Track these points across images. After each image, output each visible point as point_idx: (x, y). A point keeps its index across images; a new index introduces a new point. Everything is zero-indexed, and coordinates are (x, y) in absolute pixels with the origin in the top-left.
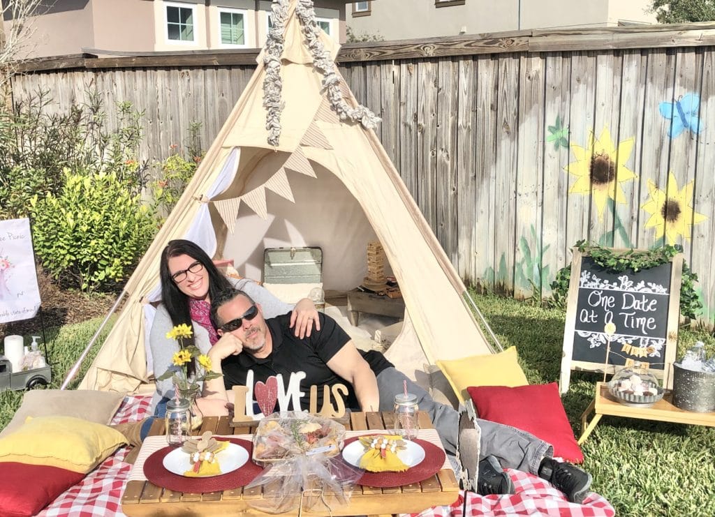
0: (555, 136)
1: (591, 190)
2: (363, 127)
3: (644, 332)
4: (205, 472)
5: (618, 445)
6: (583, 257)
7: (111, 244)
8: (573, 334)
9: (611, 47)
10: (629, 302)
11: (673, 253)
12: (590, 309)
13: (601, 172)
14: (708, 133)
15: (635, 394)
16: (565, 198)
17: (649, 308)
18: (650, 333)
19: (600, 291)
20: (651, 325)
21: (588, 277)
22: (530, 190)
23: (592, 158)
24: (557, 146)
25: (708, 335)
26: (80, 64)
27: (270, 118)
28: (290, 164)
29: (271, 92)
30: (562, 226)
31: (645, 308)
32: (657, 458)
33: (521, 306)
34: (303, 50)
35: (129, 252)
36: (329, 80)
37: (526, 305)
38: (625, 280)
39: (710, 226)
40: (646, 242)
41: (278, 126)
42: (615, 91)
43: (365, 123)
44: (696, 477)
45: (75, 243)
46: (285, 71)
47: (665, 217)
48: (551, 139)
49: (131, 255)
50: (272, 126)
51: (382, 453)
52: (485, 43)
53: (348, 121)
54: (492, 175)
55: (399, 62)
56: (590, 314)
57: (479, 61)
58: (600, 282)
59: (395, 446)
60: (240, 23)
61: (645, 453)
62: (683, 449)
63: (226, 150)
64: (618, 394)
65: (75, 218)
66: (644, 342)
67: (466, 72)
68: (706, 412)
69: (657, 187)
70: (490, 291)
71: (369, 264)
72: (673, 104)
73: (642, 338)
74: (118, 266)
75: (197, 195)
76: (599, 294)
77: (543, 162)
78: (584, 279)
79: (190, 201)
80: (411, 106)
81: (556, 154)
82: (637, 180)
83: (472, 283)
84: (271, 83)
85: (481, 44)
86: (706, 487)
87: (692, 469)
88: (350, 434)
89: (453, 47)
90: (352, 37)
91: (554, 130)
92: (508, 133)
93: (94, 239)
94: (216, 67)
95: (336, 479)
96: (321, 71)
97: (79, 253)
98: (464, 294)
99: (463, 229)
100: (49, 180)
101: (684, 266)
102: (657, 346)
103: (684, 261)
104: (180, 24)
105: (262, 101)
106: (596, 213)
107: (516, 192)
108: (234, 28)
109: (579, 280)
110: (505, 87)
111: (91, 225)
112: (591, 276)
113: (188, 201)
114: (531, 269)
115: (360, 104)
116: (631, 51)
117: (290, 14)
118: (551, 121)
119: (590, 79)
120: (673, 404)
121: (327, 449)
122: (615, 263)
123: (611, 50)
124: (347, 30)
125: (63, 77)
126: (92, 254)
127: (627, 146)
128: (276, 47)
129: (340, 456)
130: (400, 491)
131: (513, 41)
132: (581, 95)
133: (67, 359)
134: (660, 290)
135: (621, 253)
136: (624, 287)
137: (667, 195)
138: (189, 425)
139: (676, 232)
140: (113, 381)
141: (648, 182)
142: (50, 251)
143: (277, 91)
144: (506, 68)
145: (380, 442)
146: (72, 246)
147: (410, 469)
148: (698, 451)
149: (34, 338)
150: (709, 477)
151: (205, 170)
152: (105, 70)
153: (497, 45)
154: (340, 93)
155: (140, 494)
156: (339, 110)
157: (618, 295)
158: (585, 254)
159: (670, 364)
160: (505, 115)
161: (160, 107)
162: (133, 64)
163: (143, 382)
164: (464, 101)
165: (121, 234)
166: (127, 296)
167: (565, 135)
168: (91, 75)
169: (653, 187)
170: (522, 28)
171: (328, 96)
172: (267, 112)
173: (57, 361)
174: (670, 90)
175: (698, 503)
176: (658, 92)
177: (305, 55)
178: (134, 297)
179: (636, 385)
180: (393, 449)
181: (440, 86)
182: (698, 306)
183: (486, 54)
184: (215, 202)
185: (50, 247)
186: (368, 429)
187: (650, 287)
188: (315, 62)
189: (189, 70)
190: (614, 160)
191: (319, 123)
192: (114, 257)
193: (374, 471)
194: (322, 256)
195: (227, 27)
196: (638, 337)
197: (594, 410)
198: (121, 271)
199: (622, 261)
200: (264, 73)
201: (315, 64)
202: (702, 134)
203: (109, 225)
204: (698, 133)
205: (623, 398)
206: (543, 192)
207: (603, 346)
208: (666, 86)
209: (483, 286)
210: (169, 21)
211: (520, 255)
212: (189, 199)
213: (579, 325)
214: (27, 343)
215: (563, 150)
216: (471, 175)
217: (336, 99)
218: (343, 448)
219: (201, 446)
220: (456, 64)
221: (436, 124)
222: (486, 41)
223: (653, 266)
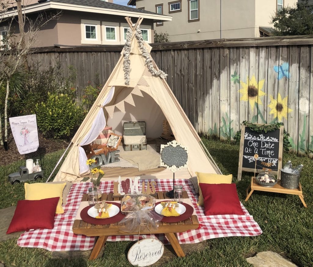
0: (234, 79)
1: (248, 99)
2: (161, 78)
3: (270, 156)
4: (103, 216)
5: (260, 202)
6: (245, 127)
7: (66, 121)
8: (242, 157)
9: (255, 45)
10: (264, 145)
11: (280, 126)
12: (249, 147)
13: (252, 92)
14: (293, 78)
15: (266, 182)
16: (239, 102)
17: (271, 147)
18: (272, 157)
19: (252, 140)
20: (272, 154)
21: (248, 135)
22: (225, 99)
23: (249, 87)
24: (235, 83)
25: (295, 155)
26: (53, 50)
27: (126, 75)
28: (133, 92)
29: (126, 65)
30: (238, 112)
31: (270, 147)
32: (275, 207)
33: (223, 144)
34: (138, 50)
35: (72, 124)
36: (148, 60)
37: (225, 143)
38: (262, 136)
39: (294, 114)
40: (270, 120)
41: (129, 78)
42: (257, 61)
43: (161, 76)
44: (290, 215)
45: (52, 121)
46: (132, 58)
47: (277, 110)
48: (232, 80)
49: (73, 125)
50: (127, 78)
51: (170, 209)
52: (207, 44)
53: (155, 75)
54: (210, 93)
55: (174, 50)
56: (249, 149)
57: (205, 50)
58: (252, 137)
59: (174, 206)
60: (113, 31)
61: (270, 205)
62: (285, 203)
63: (109, 87)
64: (260, 182)
65: (52, 112)
66: (270, 160)
67: (199, 54)
68: (293, 189)
69: (274, 98)
70: (211, 138)
71: (164, 128)
72: (279, 67)
73: (269, 158)
74: (68, 130)
75: (99, 105)
76: (252, 142)
77: (230, 88)
78: (246, 136)
79: (96, 107)
80: (179, 67)
81: (235, 85)
82: (266, 95)
83: (203, 134)
84: (126, 62)
85: (205, 44)
86: (294, 219)
87: (289, 212)
88: (158, 201)
89: (194, 45)
90: (156, 34)
91: (234, 76)
92: (216, 77)
93: (59, 120)
94: (105, 52)
95: (153, 220)
96: (145, 57)
97: (53, 125)
98: (200, 142)
99: (200, 114)
100: (42, 97)
101: (284, 130)
102: (274, 162)
103: (284, 129)
104: (91, 32)
105: (123, 69)
106: (251, 108)
107: (219, 100)
108: (111, 33)
109: (244, 136)
110: (215, 60)
111: (58, 114)
112: (249, 134)
113: (95, 107)
114: (226, 129)
115: (159, 69)
116: (262, 47)
117: (133, 36)
118: (232, 73)
119: (247, 57)
120: (281, 186)
121: (149, 208)
122: (258, 130)
123: (254, 46)
124: (154, 32)
125: (47, 55)
126: (58, 125)
127: (262, 83)
128: (128, 49)
129: (153, 210)
130: (176, 224)
131: (217, 43)
132: (243, 63)
133: (49, 167)
134: (276, 140)
135: (260, 126)
136: (261, 139)
137: (277, 101)
138: (97, 197)
139: (281, 116)
140: (67, 177)
141: (270, 96)
142: (43, 124)
143: (128, 65)
144: (215, 52)
145: (169, 205)
146: (51, 122)
147: (181, 215)
148: (291, 204)
149: (37, 160)
150: (295, 215)
151: (101, 96)
152: (63, 52)
153: (211, 44)
154: (152, 65)
155: (79, 225)
156: (152, 72)
157: (259, 142)
158: (246, 126)
159: (279, 170)
160: (215, 70)
161: (84, 66)
162: (73, 50)
163: (78, 177)
164: (199, 65)
165: (69, 117)
166: (72, 143)
167: (238, 78)
168: (57, 54)
169: (272, 98)
170: (222, 38)
171: (148, 66)
172: (125, 73)
173: (45, 168)
174: (278, 62)
175: (291, 226)
176: (273, 62)
177: (139, 51)
178: (75, 144)
179: (266, 178)
180: (174, 207)
181: (190, 60)
182: (290, 146)
183: (207, 48)
184: (105, 107)
185: (43, 123)
186: (164, 199)
187: (272, 139)
188: (142, 54)
189: (95, 53)
190: (257, 88)
191: (145, 77)
192: (67, 126)
193: (167, 216)
194: (146, 125)
195: (108, 33)
196: (267, 158)
197: (251, 188)
198: (69, 132)
199: (260, 129)
200: (124, 58)
201: (143, 55)
202: (290, 78)
203: (65, 114)
204: (289, 78)
205: (262, 183)
206: (230, 100)
207: (254, 162)
208: (276, 60)
209: (208, 136)
210: (86, 31)
211: (222, 124)
212: (96, 106)
213: (245, 154)
214: (35, 161)
215: (237, 84)
216: (202, 93)
217: (150, 67)
218: (155, 207)
219: (102, 206)
220: (196, 51)
221: (188, 73)
222: (207, 43)
223: (272, 131)
